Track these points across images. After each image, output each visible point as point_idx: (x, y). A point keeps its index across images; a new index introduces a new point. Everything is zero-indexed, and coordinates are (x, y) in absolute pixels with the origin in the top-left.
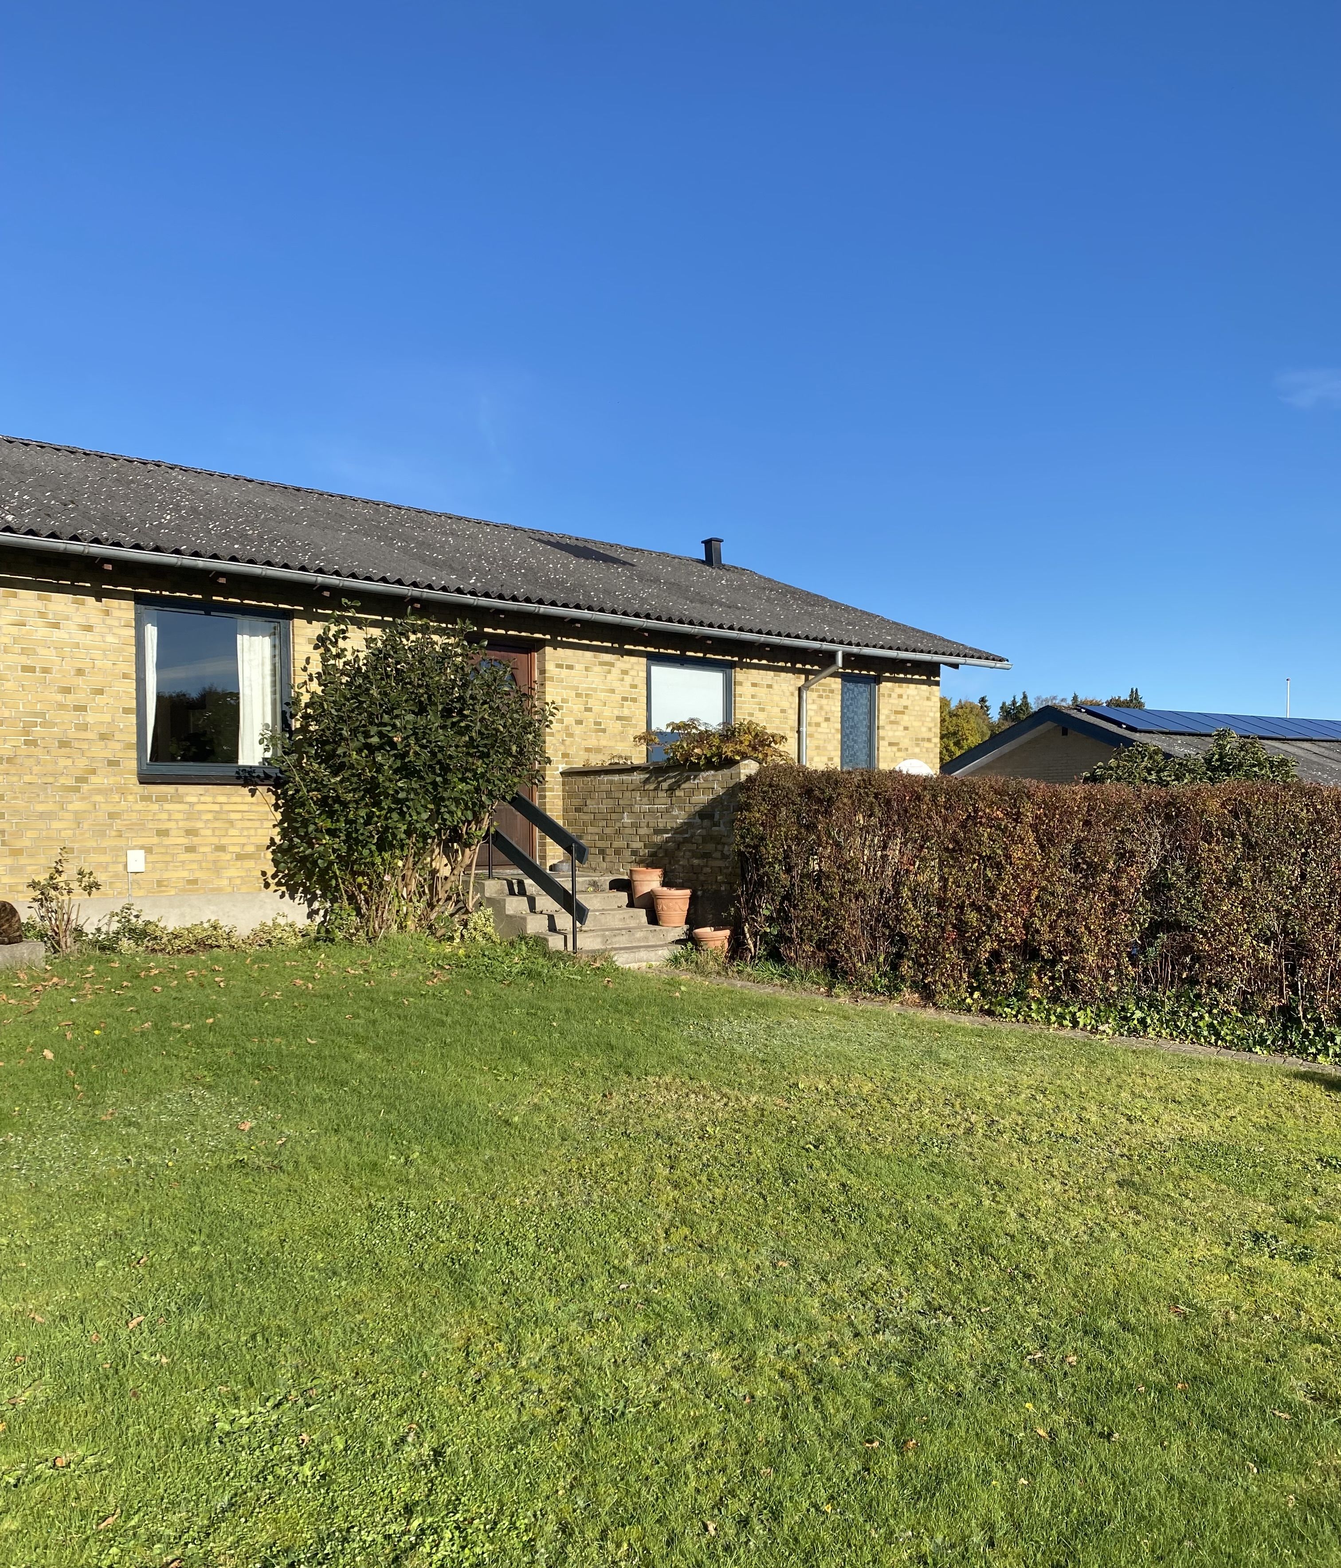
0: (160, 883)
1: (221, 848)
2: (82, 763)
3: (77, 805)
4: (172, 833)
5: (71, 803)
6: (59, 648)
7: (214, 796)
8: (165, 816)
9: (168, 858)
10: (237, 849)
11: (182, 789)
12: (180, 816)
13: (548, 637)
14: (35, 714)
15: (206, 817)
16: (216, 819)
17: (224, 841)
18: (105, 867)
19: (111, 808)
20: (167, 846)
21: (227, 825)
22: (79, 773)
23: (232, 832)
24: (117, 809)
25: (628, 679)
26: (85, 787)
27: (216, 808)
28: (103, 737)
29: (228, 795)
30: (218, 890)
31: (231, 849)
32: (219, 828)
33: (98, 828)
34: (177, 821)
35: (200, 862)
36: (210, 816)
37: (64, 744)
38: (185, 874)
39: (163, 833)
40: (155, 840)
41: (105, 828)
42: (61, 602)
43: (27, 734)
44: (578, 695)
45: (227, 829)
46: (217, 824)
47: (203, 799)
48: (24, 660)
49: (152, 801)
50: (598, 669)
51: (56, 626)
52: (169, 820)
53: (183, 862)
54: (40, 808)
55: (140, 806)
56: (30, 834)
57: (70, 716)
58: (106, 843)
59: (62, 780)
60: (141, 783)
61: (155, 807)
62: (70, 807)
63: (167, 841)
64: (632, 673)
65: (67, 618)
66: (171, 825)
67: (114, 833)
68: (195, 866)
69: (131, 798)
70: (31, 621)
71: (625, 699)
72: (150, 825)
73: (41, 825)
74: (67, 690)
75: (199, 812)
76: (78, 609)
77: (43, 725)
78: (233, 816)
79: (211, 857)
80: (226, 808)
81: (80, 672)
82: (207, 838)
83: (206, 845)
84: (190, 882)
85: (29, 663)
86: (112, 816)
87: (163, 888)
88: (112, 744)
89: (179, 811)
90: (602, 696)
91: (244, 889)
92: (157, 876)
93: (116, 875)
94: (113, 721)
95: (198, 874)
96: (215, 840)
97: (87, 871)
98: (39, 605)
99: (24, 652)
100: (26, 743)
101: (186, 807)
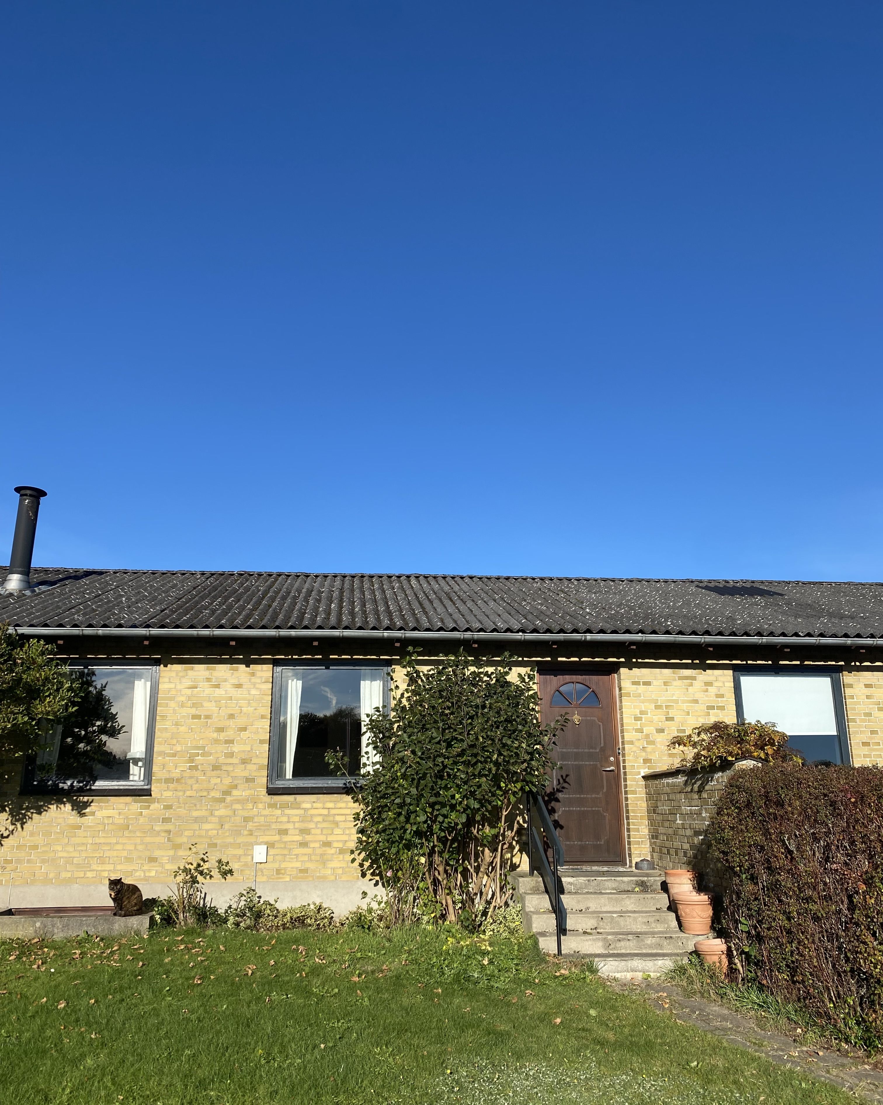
0: (278, 871)
1: (327, 844)
2: (227, 781)
3: (221, 812)
4: (290, 832)
5: (217, 810)
6: (217, 701)
7: (324, 804)
8: (285, 819)
9: (286, 852)
10: (340, 845)
11: (299, 797)
12: (297, 819)
13: (623, 660)
14: (197, 748)
15: (316, 819)
16: (324, 821)
17: (330, 838)
18: (239, 858)
19: (246, 814)
20: (286, 842)
21: (333, 826)
22: (225, 788)
23: (337, 831)
24: (251, 814)
25: (712, 690)
26: (229, 799)
27: (325, 812)
28: (244, 762)
29: (335, 802)
30: (324, 878)
31: (335, 845)
32: (327, 828)
33: (235, 828)
34: (294, 822)
35: (309, 855)
36: (320, 819)
37: (216, 768)
38: (298, 865)
39: (284, 832)
40: (277, 838)
41: (240, 828)
42: (222, 670)
43: (192, 761)
44: (657, 707)
45: (333, 829)
46: (325, 825)
47: (315, 805)
48: (193, 711)
49: (276, 808)
50: (679, 683)
51: (218, 686)
52: (289, 822)
53: (297, 855)
54: (195, 814)
55: (267, 812)
56: (186, 833)
57: (222, 748)
58: (240, 840)
59: (213, 794)
60: (269, 794)
61: (279, 812)
62: (217, 813)
63: (286, 838)
64: (716, 684)
65: (225, 680)
66: (290, 826)
67: (246, 833)
68: (306, 858)
69: (261, 806)
70: (201, 684)
71: (712, 708)
72: (273, 827)
73: (196, 826)
74: (221, 730)
75: (312, 816)
76: (232, 674)
77: (203, 755)
78: (338, 818)
79: (319, 851)
80: (333, 812)
81: (231, 716)
82: (317, 837)
83: (315, 841)
84: (301, 871)
85: (198, 713)
86: (246, 819)
87: (281, 876)
88: (249, 767)
89: (296, 815)
90: (685, 706)
91: (344, 878)
92: (276, 865)
93: (246, 865)
94: (252, 749)
95: (308, 865)
96: (323, 838)
97: (224, 860)
98: (207, 674)
99: (194, 705)
100: (191, 768)
101: (302, 812)
